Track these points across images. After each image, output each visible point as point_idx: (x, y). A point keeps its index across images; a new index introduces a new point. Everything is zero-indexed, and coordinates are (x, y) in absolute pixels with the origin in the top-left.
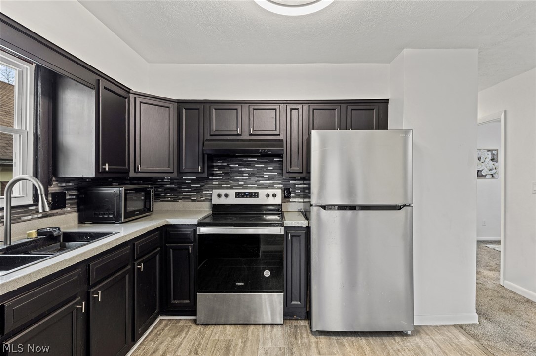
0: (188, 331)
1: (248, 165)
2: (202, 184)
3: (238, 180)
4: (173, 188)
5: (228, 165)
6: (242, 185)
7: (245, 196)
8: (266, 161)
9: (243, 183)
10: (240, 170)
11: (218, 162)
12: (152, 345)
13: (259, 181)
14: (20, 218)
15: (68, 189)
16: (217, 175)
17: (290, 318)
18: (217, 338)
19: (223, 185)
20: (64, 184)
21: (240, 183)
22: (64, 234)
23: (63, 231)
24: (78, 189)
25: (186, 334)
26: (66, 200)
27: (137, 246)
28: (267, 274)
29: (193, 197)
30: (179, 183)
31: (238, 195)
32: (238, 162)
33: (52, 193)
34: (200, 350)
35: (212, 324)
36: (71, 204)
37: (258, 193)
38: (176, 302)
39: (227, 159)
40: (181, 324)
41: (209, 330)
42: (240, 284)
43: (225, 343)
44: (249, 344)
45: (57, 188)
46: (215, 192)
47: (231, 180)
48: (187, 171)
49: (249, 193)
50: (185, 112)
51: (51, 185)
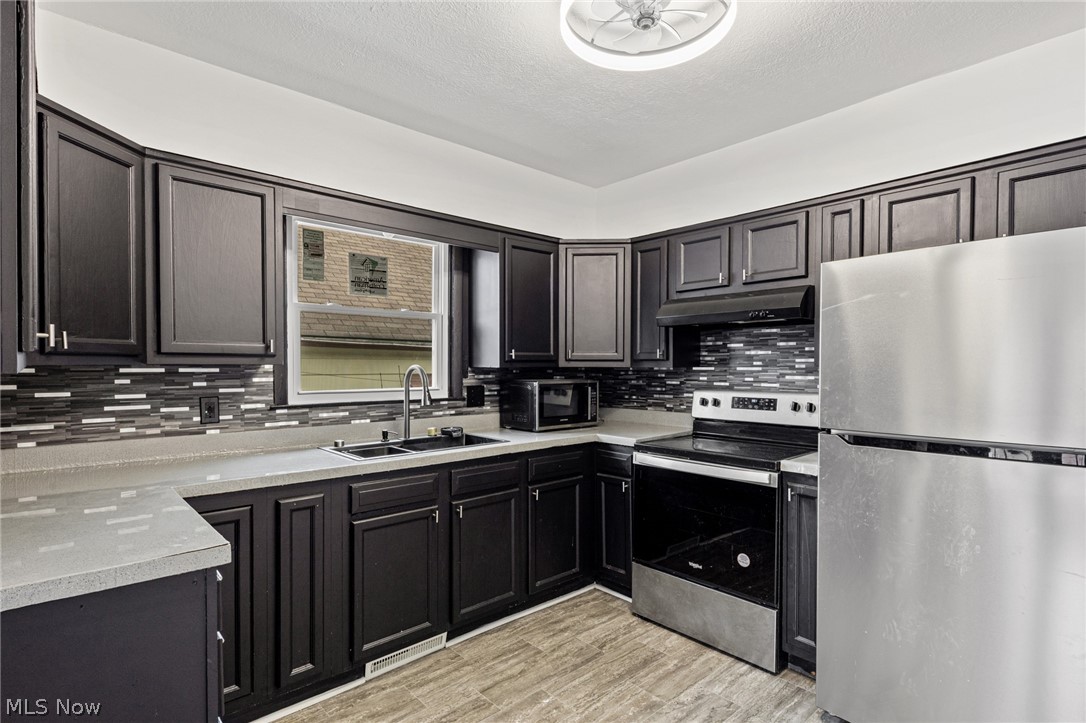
0: (615, 617)
1: (763, 343)
2: (682, 380)
3: (743, 374)
4: (641, 385)
5: (725, 345)
6: (749, 384)
7: (750, 406)
8: (801, 334)
9: (752, 379)
10: (748, 353)
11: (709, 338)
12: (561, 614)
13: (783, 375)
14: (431, 412)
15: (488, 382)
16: (707, 364)
17: (804, 672)
18: (645, 642)
19: (715, 384)
20: (482, 377)
21: (747, 379)
22: (467, 436)
23: (465, 431)
24: (499, 382)
25: (610, 619)
26: (484, 396)
27: (532, 464)
28: (744, 560)
29: (669, 402)
30: (648, 378)
31: (739, 403)
32: (744, 338)
33: (468, 387)
34: (608, 646)
35: (655, 623)
36: (492, 402)
37: (775, 400)
38: (609, 567)
39: (724, 333)
40: (614, 605)
41: (642, 628)
42: (696, 566)
43: (649, 654)
44: (684, 672)
45: (474, 381)
46: (698, 396)
47: (731, 374)
48: (642, 357)
49: (759, 400)
50: (641, 258)
51: (466, 377)
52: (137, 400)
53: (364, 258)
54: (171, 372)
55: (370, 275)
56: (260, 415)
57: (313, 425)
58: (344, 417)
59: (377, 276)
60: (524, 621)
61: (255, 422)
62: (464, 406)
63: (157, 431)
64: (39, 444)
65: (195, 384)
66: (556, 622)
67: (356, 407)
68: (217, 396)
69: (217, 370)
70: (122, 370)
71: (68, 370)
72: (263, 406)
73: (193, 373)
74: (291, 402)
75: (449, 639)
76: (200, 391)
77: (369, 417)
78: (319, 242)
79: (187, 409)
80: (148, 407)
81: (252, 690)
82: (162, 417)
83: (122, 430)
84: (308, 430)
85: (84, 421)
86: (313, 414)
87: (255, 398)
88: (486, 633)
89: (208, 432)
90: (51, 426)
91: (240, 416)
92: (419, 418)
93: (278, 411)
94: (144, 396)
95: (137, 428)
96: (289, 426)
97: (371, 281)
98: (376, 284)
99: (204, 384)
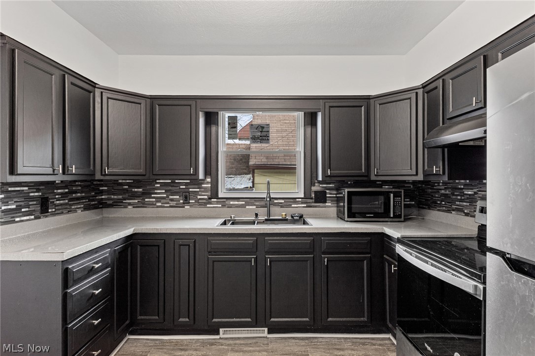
24: (336, 189)
26: (327, 197)
27: (324, 241)
29: (466, 209)
30: (452, 189)
33: (315, 192)
36: (332, 201)
45: (320, 188)
46: (479, 205)
50: (427, 97)
51: (314, 186)
52: (161, 193)
53: (257, 126)
54: (173, 182)
55: (260, 133)
56: (205, 201)
57: (228, 207)
58: (242, 204)
59: (264, 134)
60: (321, 340)
61: (203, 204)
62: (312, 203)
63: (168, 205)
64: (134, 207)
65: (181, 187)
66: (338, 349)
67: (249, 200)
68: (189, 192)
69: (189, 181)
70: (157, 181)
71: (141, 181)
72: (206, 197)
73: (180, 182)
74: (220, 196)
75: (269, 333)
76: (183, 190)
77: (255, 205)
78: (235, 121)
79: (178, 197)
80: (165, 196)
81: (164, 321)
82: (170, 200)
83: (157, 204)
84: (225, 209)
85: (146, 200)
86: (227, 202)
87: (203, 194)
88: (294, 338)
89: (186, 207)
90: (136, 201)
91: (197, 201)
92: (283, 207)
93: (212, 200)
94: (164, 191)
95: (162, 203)
96: (217, 207)
97: (261, 137)
98: (263, 138)
99: (184, 187)
